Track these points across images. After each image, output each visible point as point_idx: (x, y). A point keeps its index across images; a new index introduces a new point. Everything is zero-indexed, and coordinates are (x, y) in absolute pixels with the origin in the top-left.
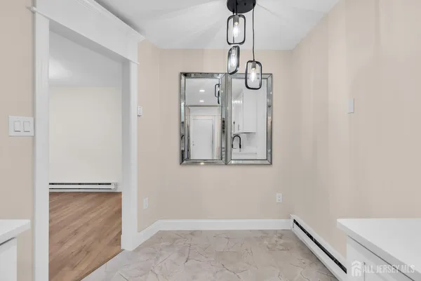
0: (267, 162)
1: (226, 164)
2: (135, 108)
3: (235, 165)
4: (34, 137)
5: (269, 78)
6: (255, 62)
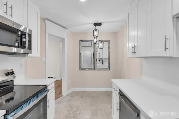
0: (108, 69)
1: (95, 69)
2: (66, 52)
3: (98, 70)
4: (46, 63)
5: (109, 41)
6: (101, 41)
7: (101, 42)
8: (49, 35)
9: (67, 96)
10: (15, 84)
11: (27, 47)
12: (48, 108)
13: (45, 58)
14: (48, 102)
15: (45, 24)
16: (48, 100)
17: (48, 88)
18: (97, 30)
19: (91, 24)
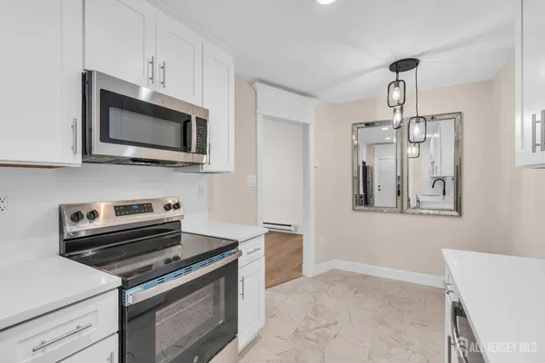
0: (455, 213)
1: (402, 212)
4: (256, 187)
5: (457, 117)
6: (418, 118)
7: (417, 122)
8: (267, 118)
9: (315, 278)
10: (183, 229)
11: (194, 148)
12: (240, 297)
13: (254, 176)
14: (240, 284)
15: (256, 93)
16: (240, 278)
17: (240, 247)
18: (401, 84)
19: (378, 68)
